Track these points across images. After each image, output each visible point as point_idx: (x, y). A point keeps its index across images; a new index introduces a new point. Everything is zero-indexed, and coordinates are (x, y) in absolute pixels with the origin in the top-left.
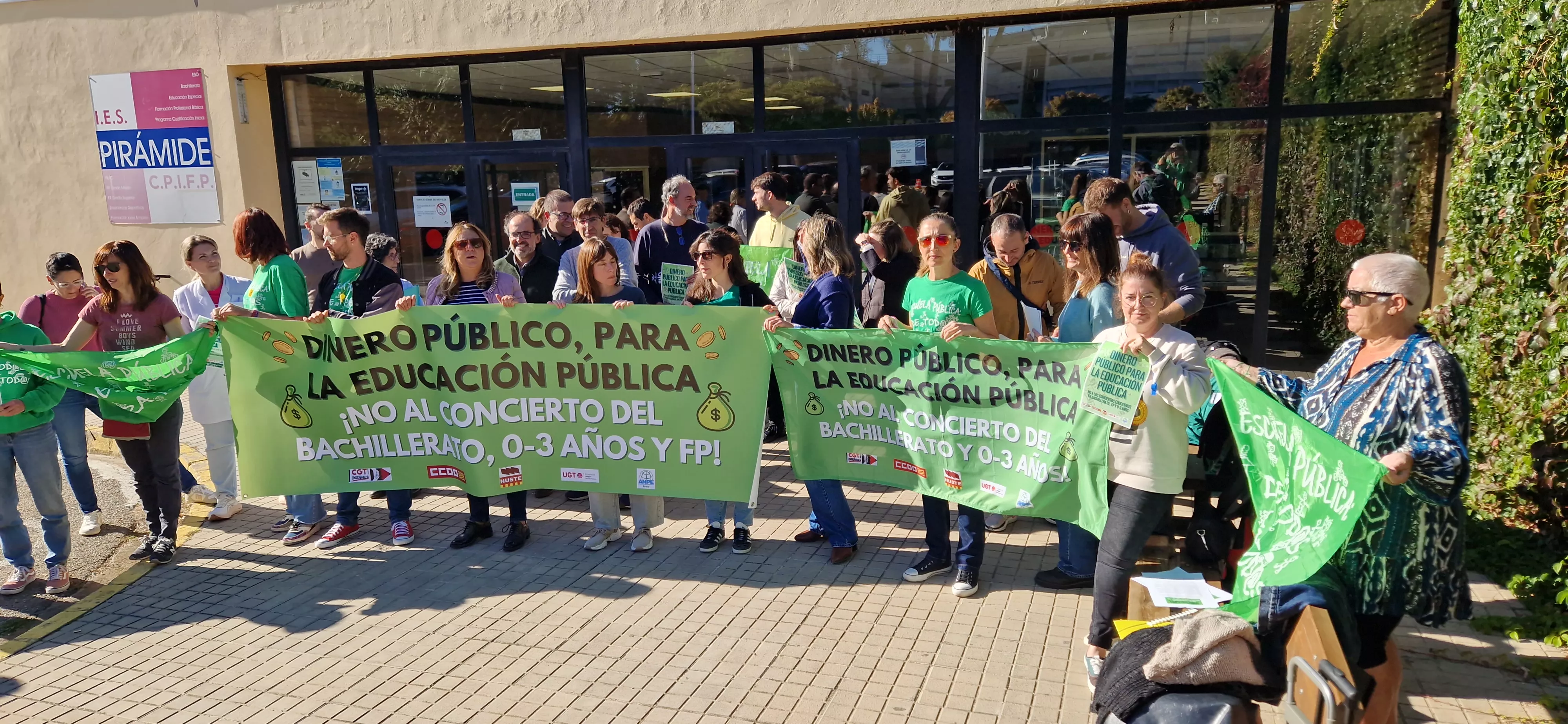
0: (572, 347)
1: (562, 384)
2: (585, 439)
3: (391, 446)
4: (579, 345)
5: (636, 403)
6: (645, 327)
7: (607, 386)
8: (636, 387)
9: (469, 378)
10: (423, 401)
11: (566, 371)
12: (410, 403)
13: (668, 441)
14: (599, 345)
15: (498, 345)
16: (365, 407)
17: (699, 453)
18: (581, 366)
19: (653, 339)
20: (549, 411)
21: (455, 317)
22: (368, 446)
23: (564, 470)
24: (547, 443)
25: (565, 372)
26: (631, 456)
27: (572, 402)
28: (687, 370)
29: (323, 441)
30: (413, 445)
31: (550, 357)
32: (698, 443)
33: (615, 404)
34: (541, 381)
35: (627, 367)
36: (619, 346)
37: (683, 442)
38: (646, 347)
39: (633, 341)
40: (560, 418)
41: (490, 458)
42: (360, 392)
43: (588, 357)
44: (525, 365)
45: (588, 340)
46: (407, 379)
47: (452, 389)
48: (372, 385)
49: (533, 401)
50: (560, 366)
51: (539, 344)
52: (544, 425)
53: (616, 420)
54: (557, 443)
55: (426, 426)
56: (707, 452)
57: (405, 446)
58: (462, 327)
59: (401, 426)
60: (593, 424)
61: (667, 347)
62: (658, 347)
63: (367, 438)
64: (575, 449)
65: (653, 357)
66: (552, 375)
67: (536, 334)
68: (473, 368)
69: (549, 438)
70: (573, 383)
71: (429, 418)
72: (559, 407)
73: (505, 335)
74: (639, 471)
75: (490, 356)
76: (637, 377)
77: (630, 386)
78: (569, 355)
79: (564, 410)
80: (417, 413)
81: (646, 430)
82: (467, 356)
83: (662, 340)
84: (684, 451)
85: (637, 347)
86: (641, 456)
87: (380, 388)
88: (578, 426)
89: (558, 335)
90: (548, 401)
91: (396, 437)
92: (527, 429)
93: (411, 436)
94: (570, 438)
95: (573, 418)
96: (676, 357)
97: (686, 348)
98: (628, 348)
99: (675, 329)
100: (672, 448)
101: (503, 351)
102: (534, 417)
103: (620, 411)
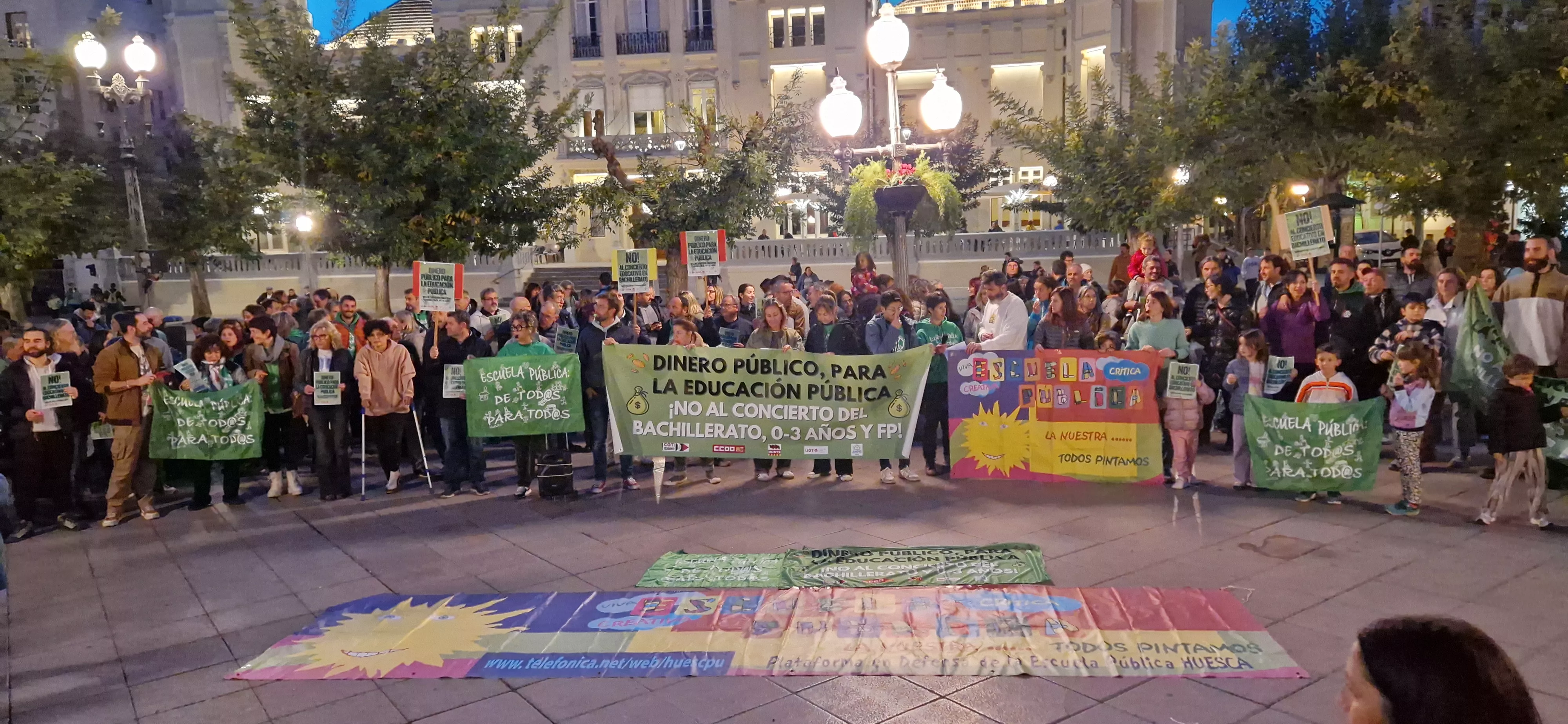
0: (819, 375)
1: (810, 397)
2: (821, 431)
3: (693, 430)
4: (823, 375)
5: (853, 410)
6: (860, 368)
7: (837, 399)
8: (854, 400)
9: (758, 390)
10: (721, 404)
11: (814, 389)
12: (713, 404)
13: (870, 426)
14: (834, 376)
15: (776, 372)
16: (685, 403)
17: (889, 432)
18: (822, 387)
19: (865, 374)
20: (800, 414)
21: (753, 355)
22: (678, 429)
23: (806, 448)
24: (798, 433)
25: (812, 390)
26: (848, 437)
27: (814, 408)
28: (884, 388)
29: (650, 424)
30: (707, 430)
31: (804, 381)
32: (889, 426)
33: (841, 410)
34: (798, 396)
35: (849, 388)
36: (845, 377)
37: (880, 426)
38: (861, 378)
39: (853, 375)
40: (806, 418)
41: (764, 438)
42: (686, 393)
43: (827, 382)
44: (790, 386)
45: (829, 371)
46: (714, 390)
47: (748, 395)
48: (694, 390)
49: (791, 407)
50: (810, 387)
51: (799, 374)
52: (795, 423)
53: (840, 419)
54: (803, 433)
55: (720, 420)
56: (894, 431)
57: (702, 431)
58: (756, 361)
59: (703, 419)
60: (825, 422)
61: (874, 378)
62: (868, 378)
63: (679, 424)
64: (814, 436)
65: (865, 384)
66: (804, 391)
67: (798, 368)
68: (761, 384)
69: (798, 430)
70: (817, 397)
71: (722, 414)
72: (806, 411)
73: (780, 368)
74: (853, 445)
75: (771, 379)
76: (855, 394)
77: (850, 399)
78: (817, 380)
79: (809, 413)
80: (715, 411)
81: (856, 422)
82: (759, 377)
83: (870, 375)
84: (880, 431)
85: (855, 378)
86: (854, 436)
87: (697, 393)
88: (816, 424)
89: (811, 368)
90: (801, 408)
91: (698, 425)
92: (786, 425)
93: (707, 425)
94: (811, 430)
95: (814, 418)
96: (879, 383)
97: (884, 376)
98: (851, 378)
99: (879, 367)
100: (874, 431)
101: (777, 377)
102: (791, 417)
103: (843, 414)
